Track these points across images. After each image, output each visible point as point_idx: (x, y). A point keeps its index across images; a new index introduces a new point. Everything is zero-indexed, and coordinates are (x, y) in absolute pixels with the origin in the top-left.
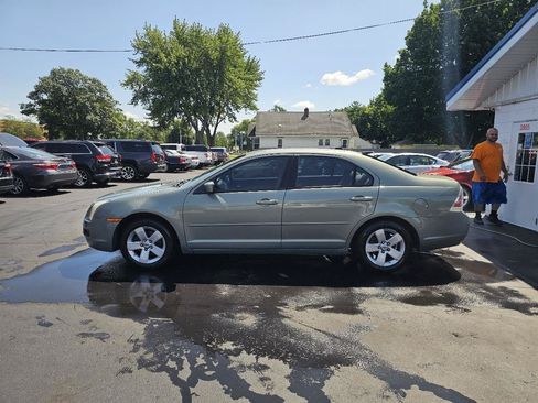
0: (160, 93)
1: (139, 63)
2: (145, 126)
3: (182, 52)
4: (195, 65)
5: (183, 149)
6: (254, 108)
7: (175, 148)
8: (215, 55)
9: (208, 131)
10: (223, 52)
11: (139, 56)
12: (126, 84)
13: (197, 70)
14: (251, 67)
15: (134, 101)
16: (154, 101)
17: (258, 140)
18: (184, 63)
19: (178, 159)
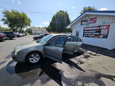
0: (11, 23)
1: (5, 16)
2: (7, 29)
3: (15, 15)
4: (18, 18)
5: (18, 33)
6: (30, 26)
7: (17, 33)
8: (22, 17)
9: (22, 30)
10: (24, 17)
11: (4, 15)
12: (2, 20)
13: (19, 19)
14: (29, 20)
15: (4, 24)
16: (9, 24)
17: (32, 31)
18: (16, 17)
19: (18, 35)
